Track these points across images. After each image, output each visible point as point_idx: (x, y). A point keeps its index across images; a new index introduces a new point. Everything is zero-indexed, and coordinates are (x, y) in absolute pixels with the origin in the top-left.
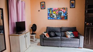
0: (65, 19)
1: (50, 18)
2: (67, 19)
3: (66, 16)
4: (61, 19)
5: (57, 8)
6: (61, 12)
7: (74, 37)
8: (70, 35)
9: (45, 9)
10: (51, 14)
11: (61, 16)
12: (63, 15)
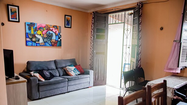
0: (58, 46)
1: (30, 43)
2: (60, 45)
3: (59, 40)
4: (52, 45)
5: (44, 25)
6: (51, 32)
7: (79, 73)
8: (74, 72)
9: (19, 22)
10: (34, 36)
11: (51, 39)
12: (54, 38)
